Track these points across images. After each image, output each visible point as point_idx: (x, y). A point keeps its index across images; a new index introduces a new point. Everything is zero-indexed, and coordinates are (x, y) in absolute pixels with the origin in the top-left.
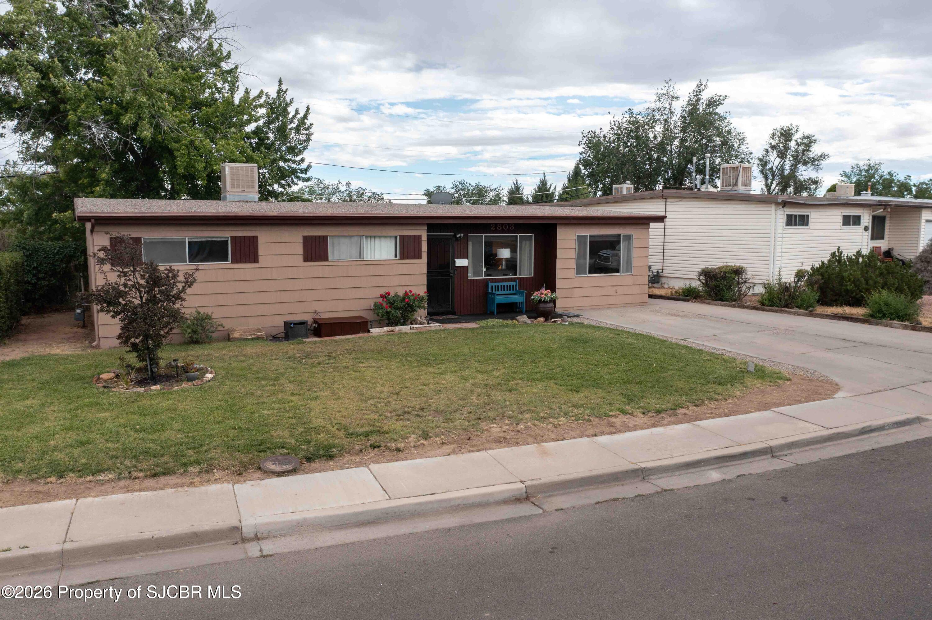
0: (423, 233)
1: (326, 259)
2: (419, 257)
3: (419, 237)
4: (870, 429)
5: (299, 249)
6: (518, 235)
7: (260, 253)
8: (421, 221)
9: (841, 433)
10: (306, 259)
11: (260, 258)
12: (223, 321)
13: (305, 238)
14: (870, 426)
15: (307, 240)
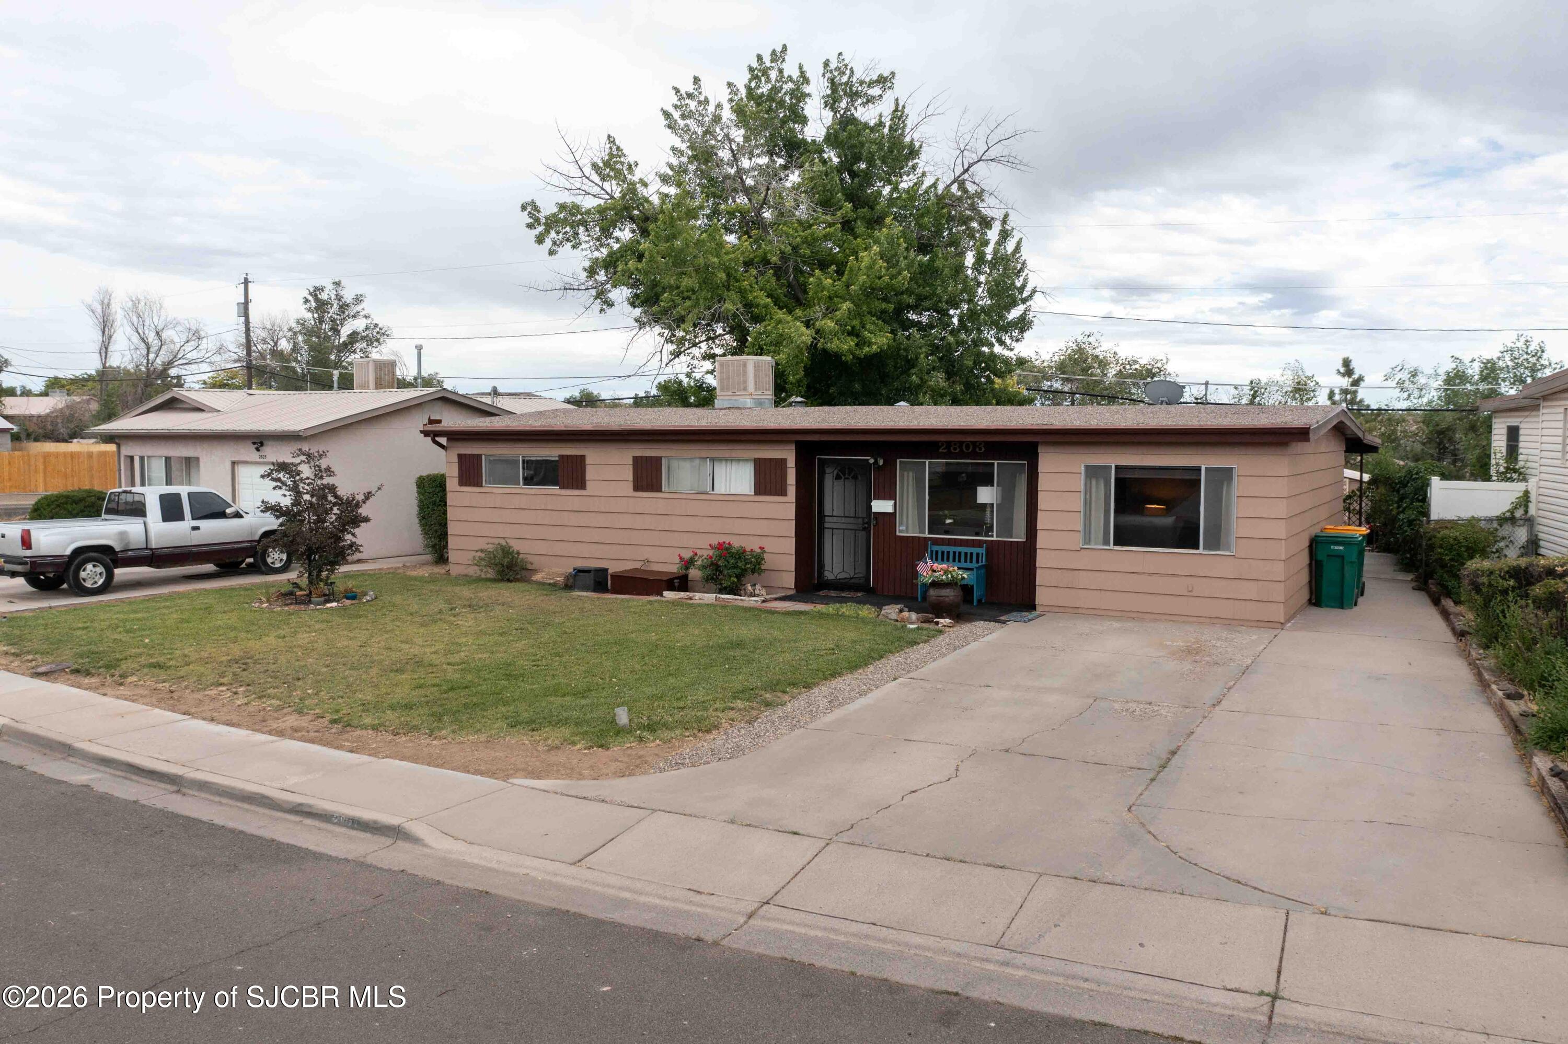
0: (789, 455)
1: (659, 489)
2: (783, 492)
3: (783, 462)
4: (309, 810)
5: (628, 474)
6: (996, 462)
7: (588, 477)
8: (785, 437)
9: (267, 798)
10: (637, 488)
11: (589, 484)
12: (530, 558)
13: (636, 459)
14: (310, 806)
15: (638, 463)
